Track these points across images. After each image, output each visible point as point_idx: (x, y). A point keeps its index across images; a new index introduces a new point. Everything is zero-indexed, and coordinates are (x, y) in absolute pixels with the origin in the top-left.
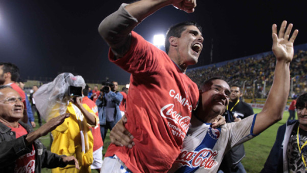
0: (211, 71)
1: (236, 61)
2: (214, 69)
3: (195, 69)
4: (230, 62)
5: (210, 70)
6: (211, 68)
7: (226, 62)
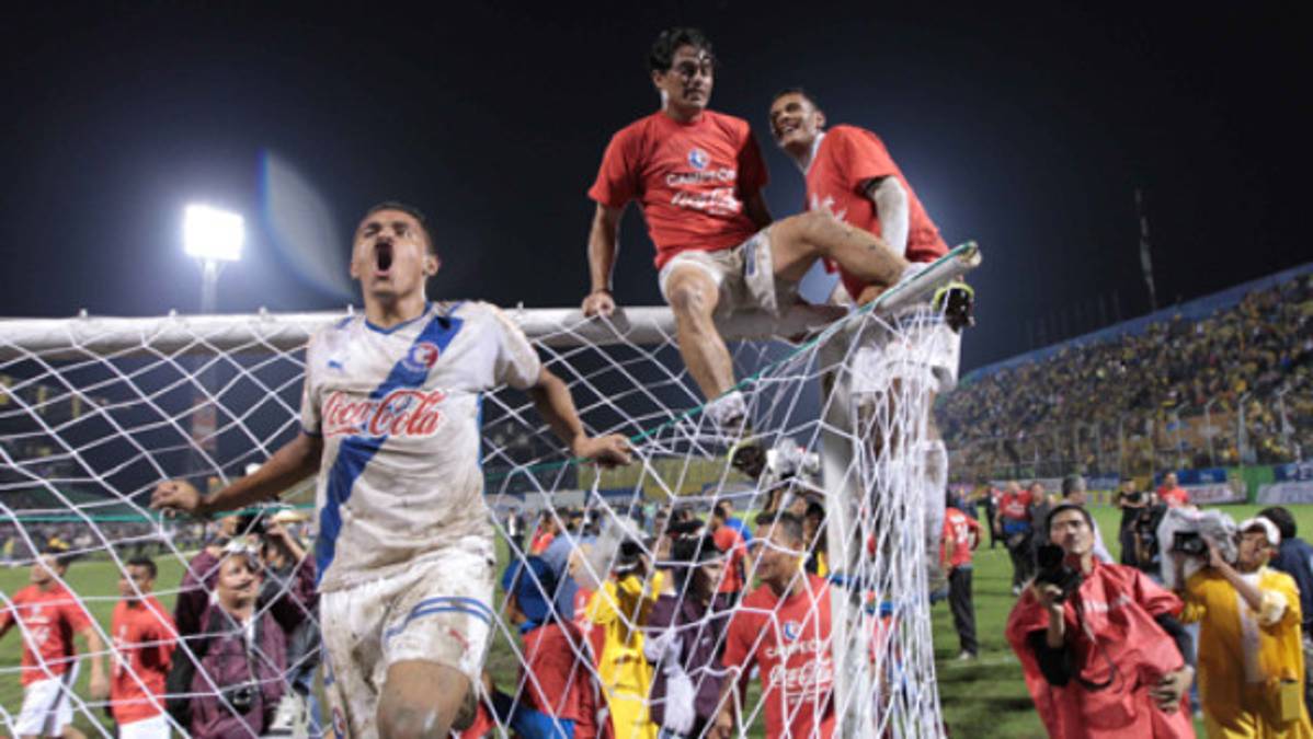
0: (1170, 339)
1: (1287, 278)
2: (1181, 330)
3: (1080, 344)
4: (1259, 287)
5: (1159, 339)
6: (1166, 327)
7: (1236, 291)
